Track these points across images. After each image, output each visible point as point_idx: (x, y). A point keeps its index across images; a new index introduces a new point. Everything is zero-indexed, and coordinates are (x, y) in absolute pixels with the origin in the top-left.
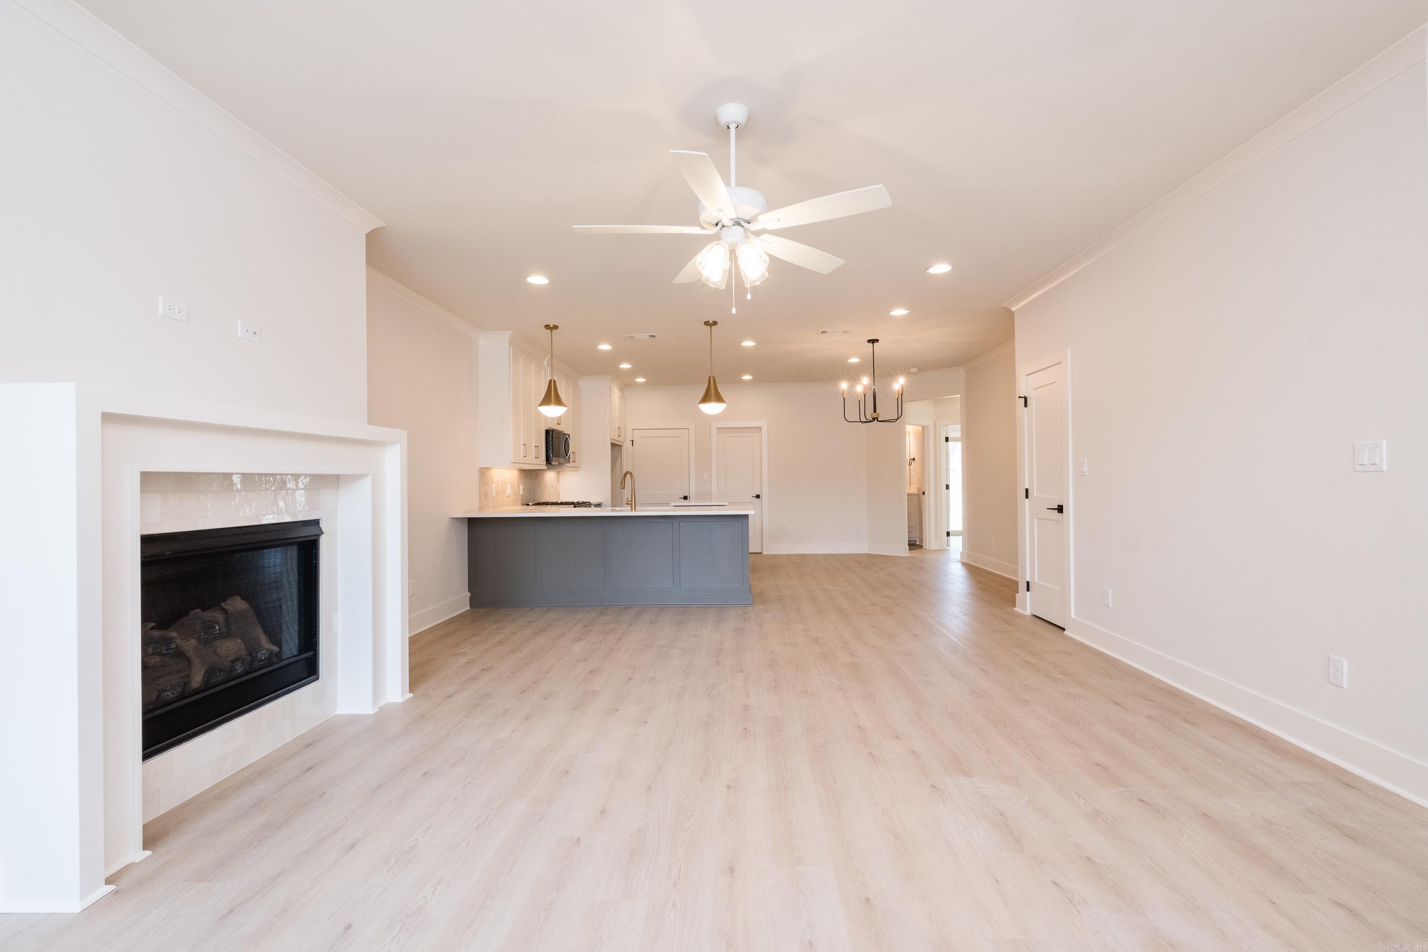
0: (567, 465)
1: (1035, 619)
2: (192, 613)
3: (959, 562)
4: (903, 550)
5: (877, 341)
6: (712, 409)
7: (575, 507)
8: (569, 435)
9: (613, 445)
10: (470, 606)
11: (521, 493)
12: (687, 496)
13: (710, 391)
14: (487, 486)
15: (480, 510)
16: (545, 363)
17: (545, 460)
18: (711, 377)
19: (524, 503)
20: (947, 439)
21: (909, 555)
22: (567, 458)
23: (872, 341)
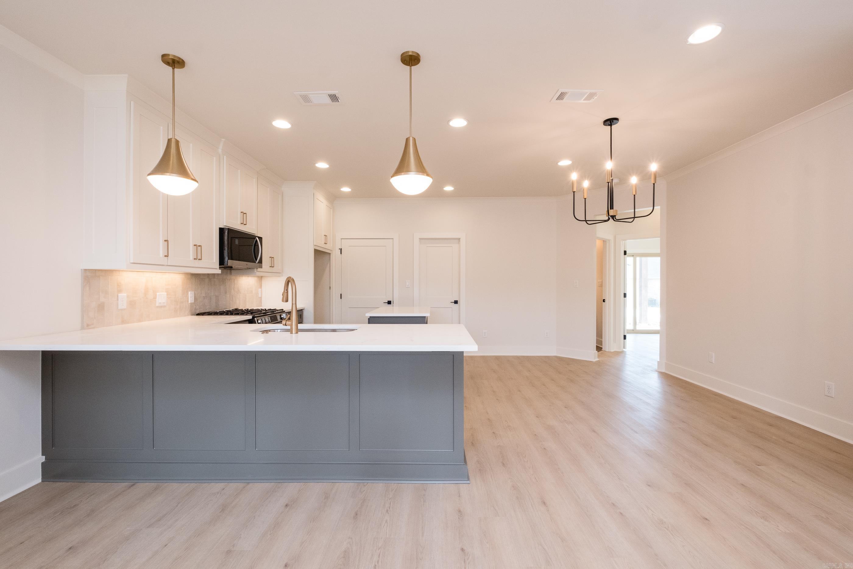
0: (259, 269)
3: (656, 371)
4: (591, 355)
5: (615, 121)
8: (260, 239)
9: (317, 252)
12: (391, 301)
16: (220, 151)
17: (220, 265)
18: (411, 138)
19: (198, 312)
20: (625, 253)
21: (598, 359)
22: (257, 262)
23: (610, 121)
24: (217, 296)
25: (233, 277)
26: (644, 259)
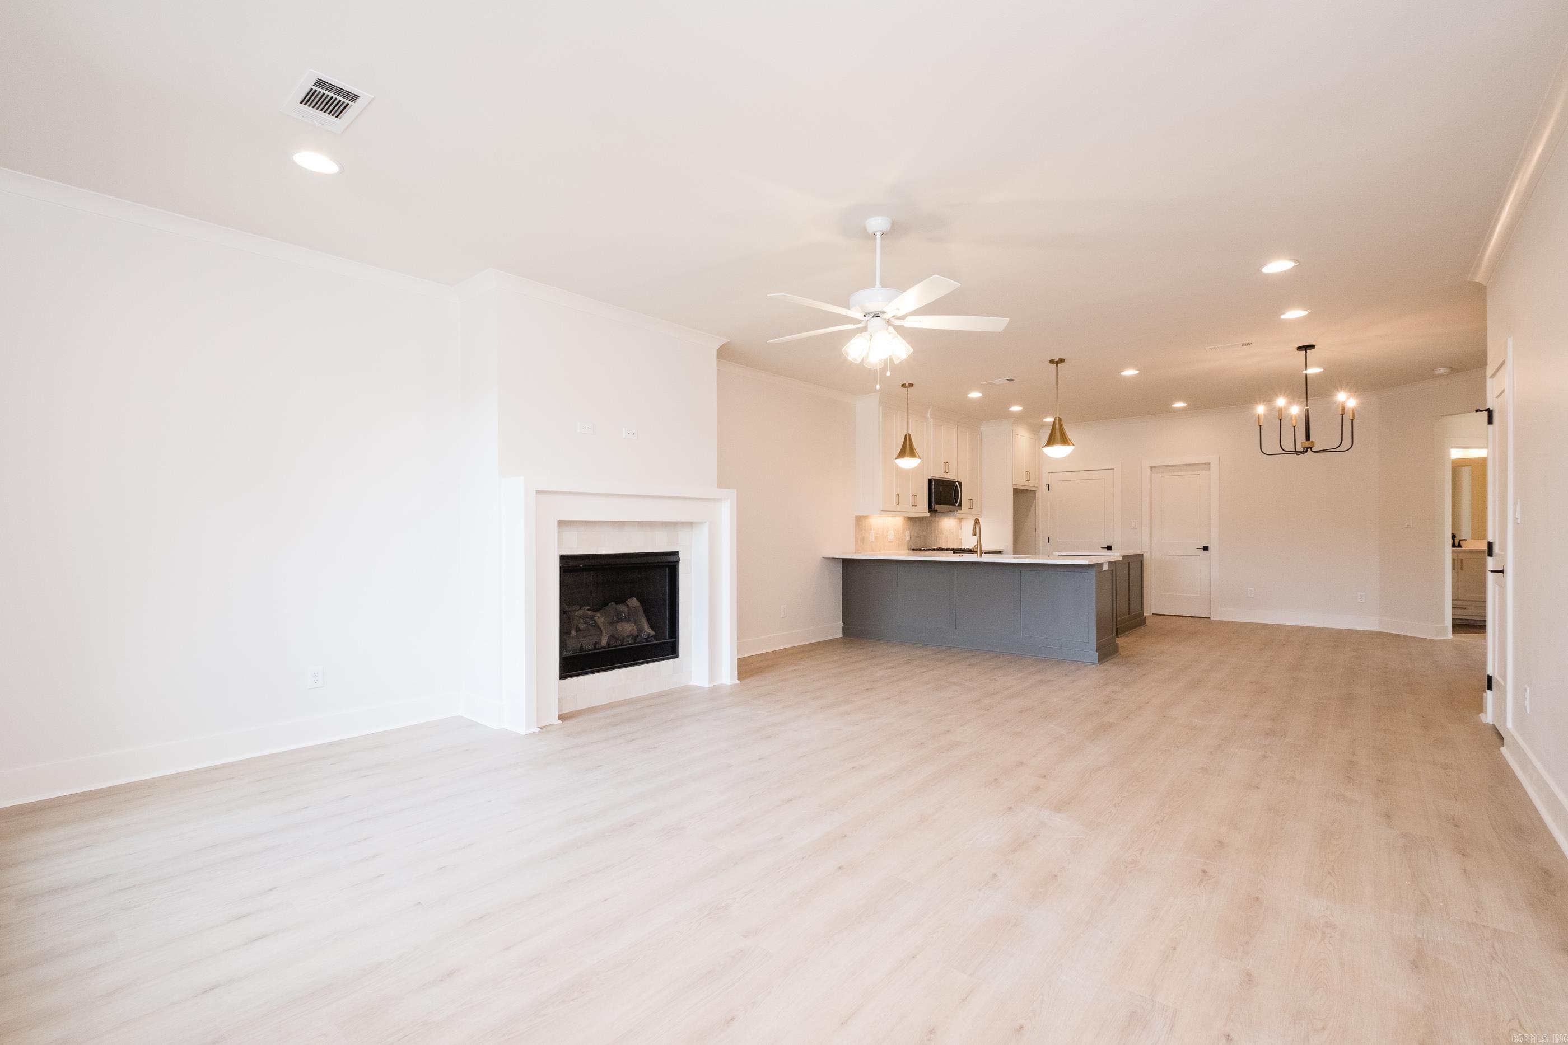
0: (959, 512)
2: (610, 604)
5: (1312, 347)
6: (1058, 452)
7: (954, 553)
8: (960, 483)
9: (1017, 492)
10: (843, 634)
11: (908, 538)
12: (1111, 546)
13: (1056, 434)
14: (863, 531)
15: (855, 553)
16: (929, 415)
17: (929, 509)
19: (912, 548)
22: (957, 505)
23: (1306, 348)
24: (925, 536)
25: (937, 519)
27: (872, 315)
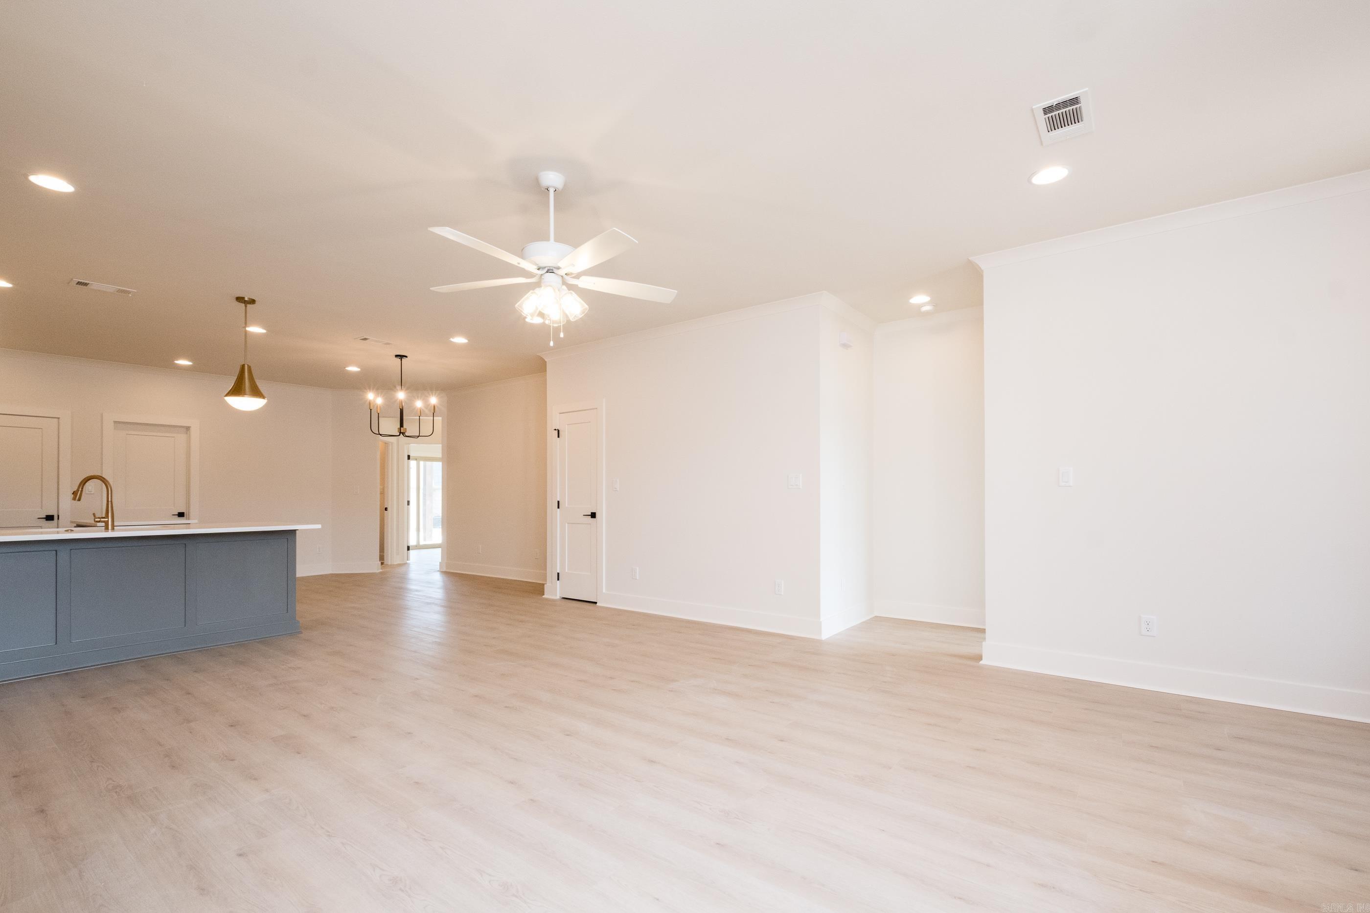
1: (564, 600)
3: (438, 571)
4: (374, 567)
5: (406, 357)
12: (53, 516)
13: (245, 384)
18: (246, 366)
20: (409, 457)
21: (381, 571)
23: (401, 357)
26: (428, 463)
27: (546, 270)
